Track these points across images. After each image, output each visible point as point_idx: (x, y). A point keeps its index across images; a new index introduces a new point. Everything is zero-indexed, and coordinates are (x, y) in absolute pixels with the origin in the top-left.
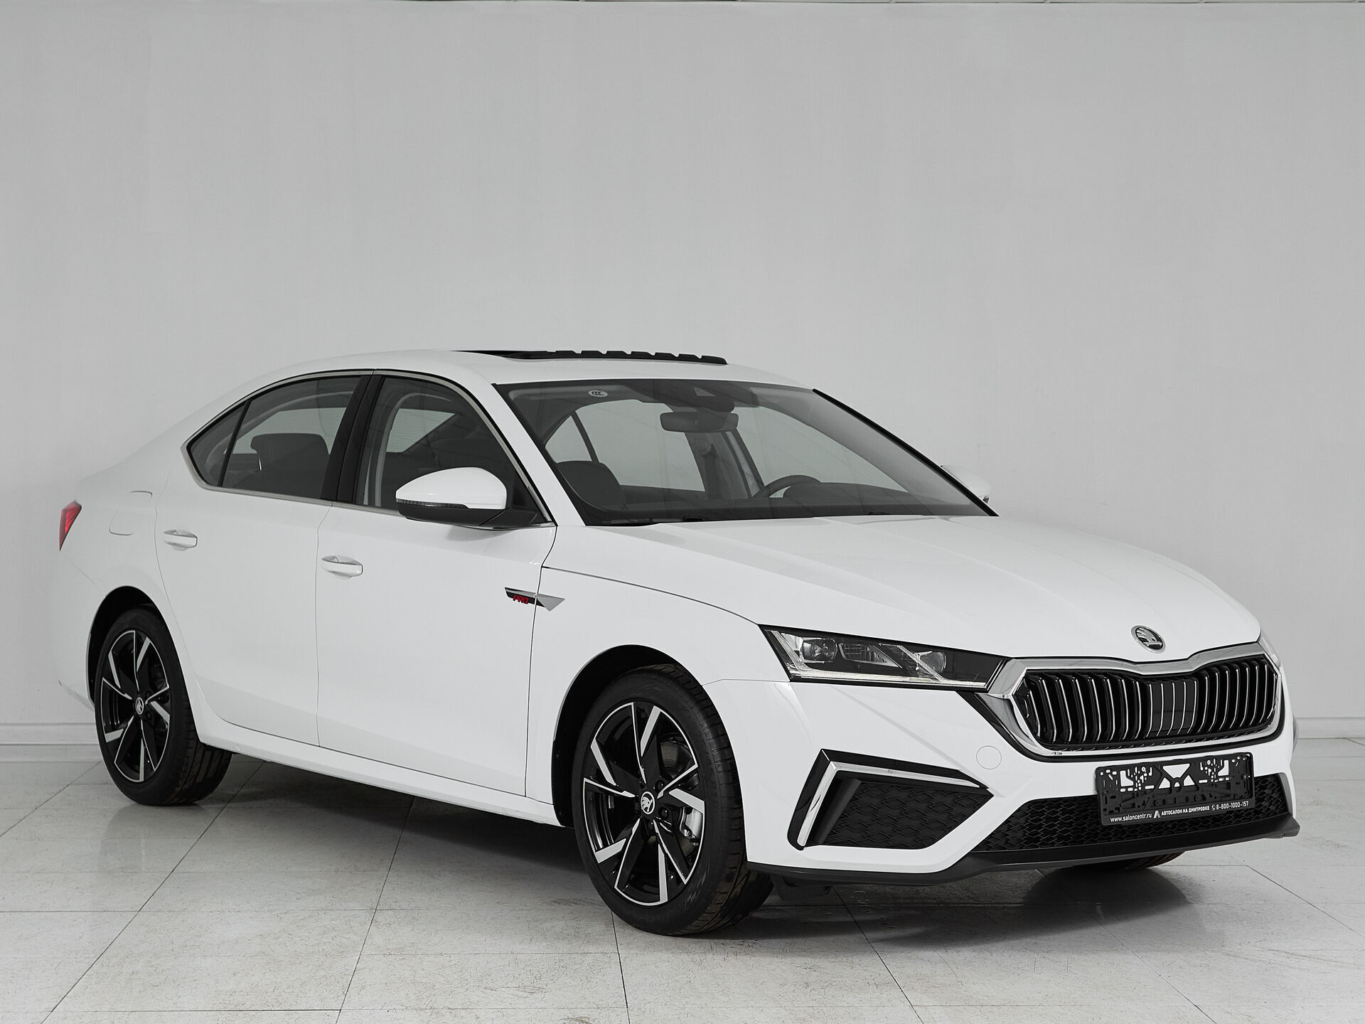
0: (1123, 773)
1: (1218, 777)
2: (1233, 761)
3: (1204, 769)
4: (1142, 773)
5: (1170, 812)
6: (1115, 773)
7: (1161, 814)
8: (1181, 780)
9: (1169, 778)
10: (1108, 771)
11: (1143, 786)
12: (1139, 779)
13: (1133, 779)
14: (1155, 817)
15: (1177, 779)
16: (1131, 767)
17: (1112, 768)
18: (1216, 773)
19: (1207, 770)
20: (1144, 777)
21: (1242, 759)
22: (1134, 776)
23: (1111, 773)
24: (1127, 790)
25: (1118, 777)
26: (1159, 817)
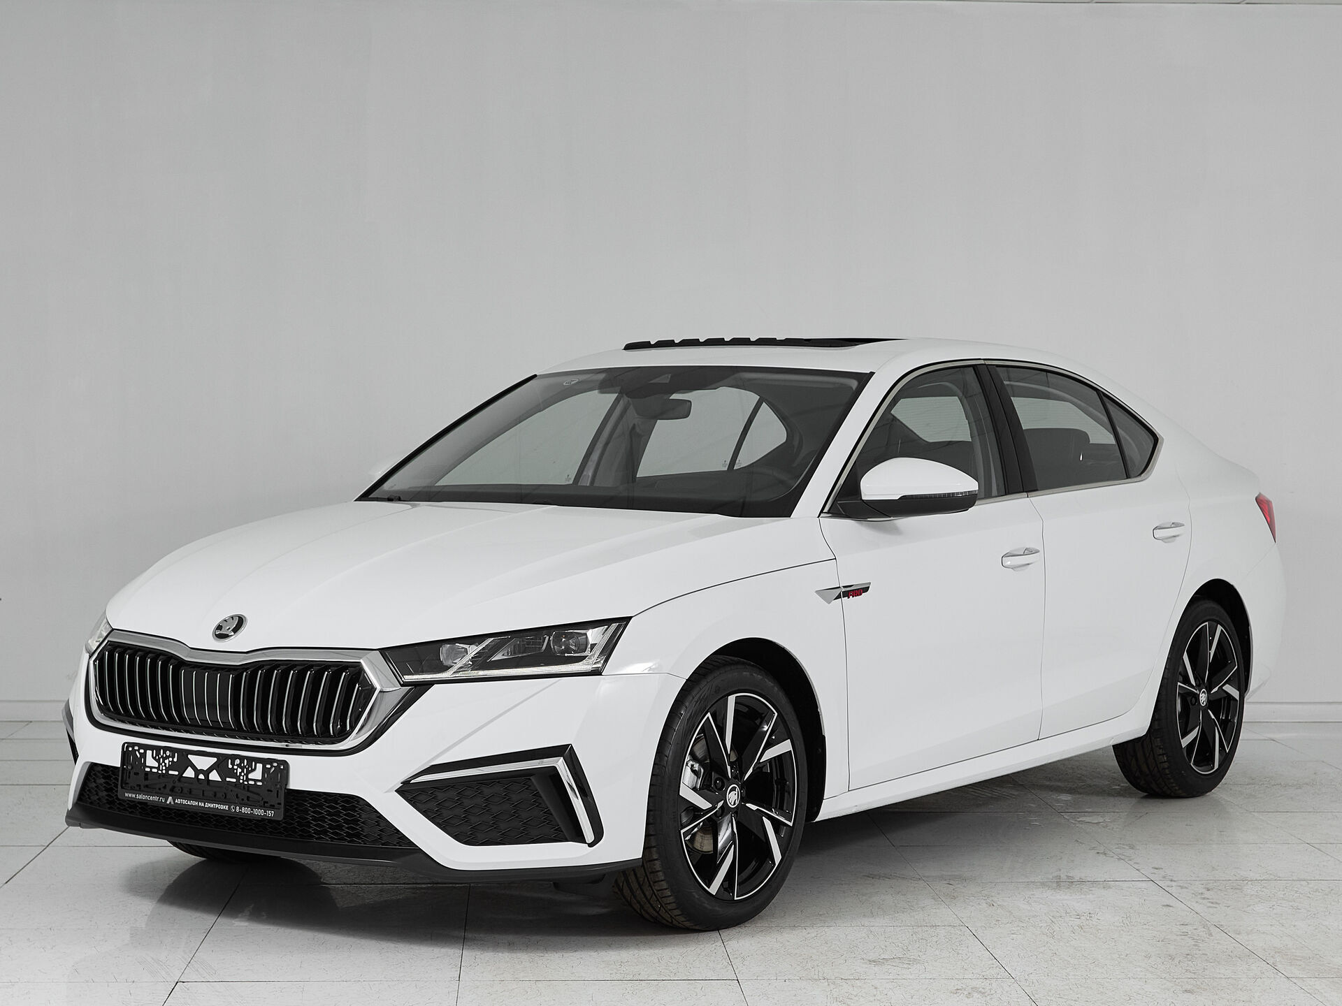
0: (149, 753)
1: (248, 780)
2: (268, 766)
3: (233, 767)
4: (167, 757)
5: (185, 802)
6: (142, 751)
7: (174, 801)
8: (207, 773)
9: (194, 768)
10: (136, 748)
11: (167, 770)
12: (163, 762)
13: (158, 761)
14: (168, 802)
15: (202, 771)
16: (158, 749)
17: (141, 746)
18: (247, 775)
19: (237, 769)
20: (169, 761)
21: (279, 766)
22: (159, 758)
23: (138, 750)
24: (151, 770)
25: (144, 755)
26: (172, 803)
